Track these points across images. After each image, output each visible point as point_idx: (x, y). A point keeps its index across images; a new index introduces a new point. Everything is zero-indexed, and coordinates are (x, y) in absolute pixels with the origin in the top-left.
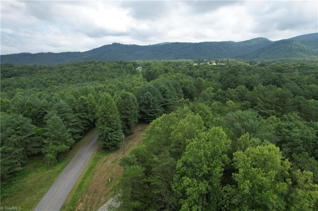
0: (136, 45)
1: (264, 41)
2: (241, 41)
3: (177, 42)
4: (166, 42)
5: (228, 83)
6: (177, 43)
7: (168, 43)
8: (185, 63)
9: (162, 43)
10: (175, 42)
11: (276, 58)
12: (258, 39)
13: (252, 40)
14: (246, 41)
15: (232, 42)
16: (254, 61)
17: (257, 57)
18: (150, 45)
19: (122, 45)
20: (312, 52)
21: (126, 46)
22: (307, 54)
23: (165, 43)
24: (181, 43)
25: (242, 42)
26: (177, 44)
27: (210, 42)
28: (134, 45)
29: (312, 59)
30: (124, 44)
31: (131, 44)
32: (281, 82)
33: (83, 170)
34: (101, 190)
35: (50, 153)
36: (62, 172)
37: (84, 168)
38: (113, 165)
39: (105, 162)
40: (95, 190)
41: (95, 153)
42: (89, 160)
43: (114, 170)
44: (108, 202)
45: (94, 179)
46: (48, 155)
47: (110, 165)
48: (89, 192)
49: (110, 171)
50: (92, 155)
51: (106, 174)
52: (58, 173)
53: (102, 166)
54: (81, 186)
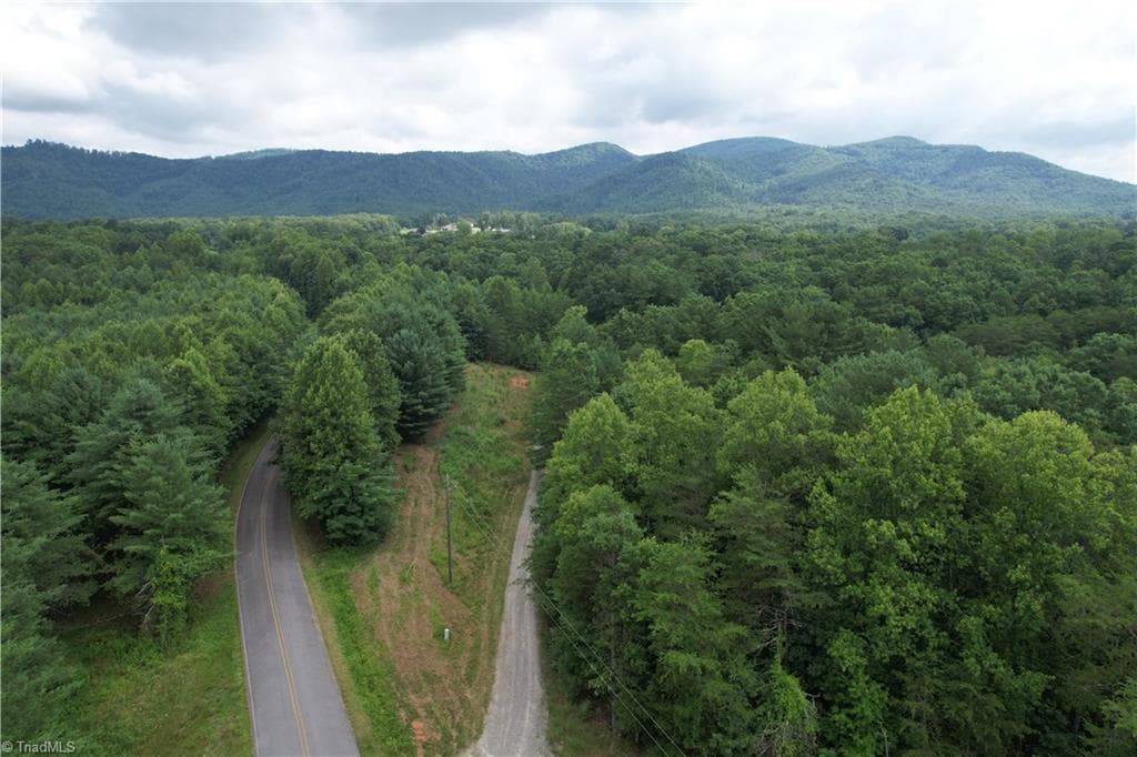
0: (143, 156)
1: (615, 155)
2: (544, 152)
3: (317, 148)
4: (270, 147)
5: (596, 291)
6: (319, 154)
7: (282, 150)
8: (369, 225)
9: (256, 152)
10: (311, 148)
11: (655, 211)
12: (594, 146)
13: (576, 148)
14: (558, 152)
15: (515, 154)
16: (598, 219)
17: (599, 206)
18: (207, 159)
19: (78, 154)
20: (747, 194)
21: (98, 159)
22: (735, 199)
23: (267, 151)
24: (333, 152)
25: (547, 154)
26: (318, 156)
27: (440, 152)
28: (133, 153)
29: (751, 214)
30: (86, 148)
31: (120, 150)
32: (738, 282)
33: (318, 626)
34: (441, 671)
35: (165, 588)
36: (241, 649)
37: (315, 618)
38: (411, 588)
39: (375, 583)
40: (426, 675)
41: (308, 563)
42: (307, 591)
43: (427, 603)
44: (496, 697)
45: (389, 644)
46: (158, 599)
47: (402, 591)
48: (411, 683)
49: (419, 609)
50: (300, 573)
51: (413, 622)
52: (227, 655)
53: (377, 599)
54: (365, 676)
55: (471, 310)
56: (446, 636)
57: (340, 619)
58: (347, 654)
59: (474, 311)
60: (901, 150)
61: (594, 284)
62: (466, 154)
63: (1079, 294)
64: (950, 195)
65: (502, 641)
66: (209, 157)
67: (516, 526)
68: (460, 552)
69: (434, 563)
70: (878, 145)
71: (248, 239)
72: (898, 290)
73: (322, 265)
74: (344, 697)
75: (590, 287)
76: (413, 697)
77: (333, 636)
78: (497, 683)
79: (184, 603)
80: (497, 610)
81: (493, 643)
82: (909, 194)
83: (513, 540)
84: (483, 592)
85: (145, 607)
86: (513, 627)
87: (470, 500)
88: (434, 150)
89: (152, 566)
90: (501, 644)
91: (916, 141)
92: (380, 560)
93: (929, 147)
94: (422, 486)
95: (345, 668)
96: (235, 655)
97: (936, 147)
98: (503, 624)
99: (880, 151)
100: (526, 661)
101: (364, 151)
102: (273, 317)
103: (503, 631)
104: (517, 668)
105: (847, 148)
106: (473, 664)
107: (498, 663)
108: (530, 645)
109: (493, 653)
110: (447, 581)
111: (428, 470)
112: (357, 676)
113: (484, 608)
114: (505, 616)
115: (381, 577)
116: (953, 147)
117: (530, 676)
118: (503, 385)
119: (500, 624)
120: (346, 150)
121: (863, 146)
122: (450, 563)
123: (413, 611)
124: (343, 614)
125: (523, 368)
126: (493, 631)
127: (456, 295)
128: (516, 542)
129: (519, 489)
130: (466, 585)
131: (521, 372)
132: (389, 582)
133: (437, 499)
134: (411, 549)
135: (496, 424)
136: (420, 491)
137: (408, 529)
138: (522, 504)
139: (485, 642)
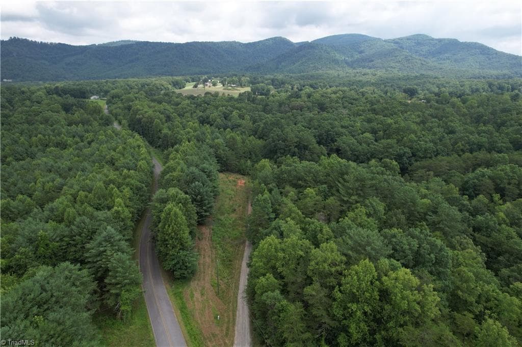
0: (64, 44)
1: (285, 43)
7: (129, 41)
9: (117, 42)
13: (266, 40)
14: (258, 42)
15: (238, 42)
23: (122, 41)
25: (253, 43)
26: (146, 44)
27: (203, 42)
33: (174, 314)
34: (217, 332)
35: (124, 304)
36: (150, 324)
37: (173, 311)
38: (205, 298)
39: (192, 296)
40: (213, 335)
41: (168, 286)
42: (169, 299)
43: (211, 303)
44: (236, 342)
45: (199, 322)
46: (122, 308)
47: (202, 299)
48: (208, 338)
49: (209, 306)
50: (166, 290)
51: (207, 312)
52: (146, 326)
53: (194, 302)
54: (193, 335)
55: (221, 152)
56: (218, 318)
57: (182, 311)
58: (186, 326)
59: (222, 151)
60: (419, 41)
61: (273, 138)
62: (215, 43)
63: (478, 142)
64: (441, 64)
65: (237, 319)
66: (95, 45)
67: (241, 266)
68: (221, 279)
69: (213, 286)
70: (408, 39)
71: (119, 98)
72: (403, 138)
73: (156, 124)
74: (187, 343)
75: (271, 139)
76: (208, 343)
77: (180, 318)
78: (236, 336)
79: (131, 309)
80: (235, 306)
81: (234, 320)
82: (422, 64)
83: (240, 272)
84: (230, 297)
85: (118, 310)
86: (241, 313)
87: (224, 255)
88: (200, 41)
89: (119, 297)
90: (237, 320)
91: (427, 36)
92: (193, 284)
93: (433, 39)
94: (206, 248)
95: (186, 331)
96: (149, 327)
97: (436, 40)
98: (238, 312)
99: (410, 41)
100: (245, 328)
101: (167, 42)
102: (142, 167)
103: (237, 315)
104: (242, 330)
105: (394, 40)
106: (228, 329)
107: (236, 328)
108: (247, 320)
109: (234, 324)
110: (217, 294)
111: (207, 239)
112: (191, 336)
113: (231, 305)
114: (238, 308)
115: (194, 293)
116: (444, 39)
117: (246, 334)
118: (235, 186)
119: (236, 312)
120: (159, 41)
121: (401, 39)
122: (218, 285)
123: (207, 307)
124: (183, 309)
125: (242, 174)
126: (234, 315)
127: (214, 144)
128: (241, 274)
129: (242, 247)
130: (224, 295)
131: (242, 176)
132: (197, 295)
133: (211, 254)
134: (204, 279)
135: (232, 212)
136: (205, 250)
137: (202, 269)
138: (243, 254)
139: (231, 320)
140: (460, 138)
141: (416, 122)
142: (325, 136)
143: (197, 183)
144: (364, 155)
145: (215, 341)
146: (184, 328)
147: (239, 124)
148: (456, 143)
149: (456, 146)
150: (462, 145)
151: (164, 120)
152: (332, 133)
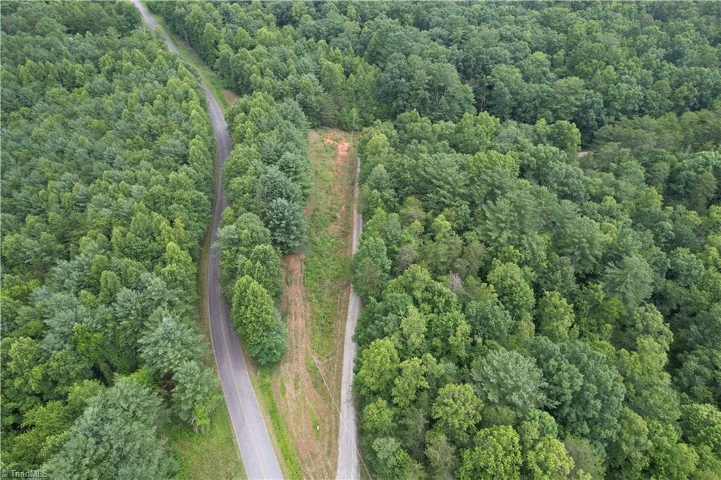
33: (263, 421)
34: (317, 450)
35: (201, 418)
36: (235, 436)
37: (261, 415)
38: (300, 392)
39: (284, 390)
41: (251, 372)
42: (255, 396)
43: (308, 402)
44: (340, 465)
45: (295, 434)
46: (199, 423)
47: (296, 395)
48: (306, 460)
49: (305, 407)
50: (249, 380)
51: (303, 417)
52: (230, 440)
53: (286, 402)
54: (288, 456)
56: (318, 428)
57: (272, 417)
58: (279, 441)
61: (392, 72)
67: (344, 332)
68: (319, 358)
69: (308, 371)
74: (282, 470)
75: (388, 75)
76: (308, 468)
77: (271, 428)
78: (340, 456)
81: (337, 430)
84: (331, 390)
86: (345, 416)
89: (193, 411)
92: (284, 368)
94: (297, 299)
95: (279, 450)
96: (234, 441)
100: (351, 442)
103: (341, 420)
104: (347, 446)
106: (330, 443)
107: (340, 442)
108: (353, 430)
109: (337, 436)
110: (315, 385)
111: (299, 282)
112: (286, 457)
115: (286, 385)
117: (353, 453)
118: (334, 158)
123: (302, 409)
124: (272, 412)
125: (344, 130)
126: (337, 420)
127: (301, 85)
128: (345, 346)
129: (345, 293)
130: (324, 385)
131: (343, 133)
132: (290, 388)
133: (305, 311)
134: (297, 359)
135: (331, 221)
136: (296, 304)
137: (294, 342)
138: (347, 308)
139: (334, 428)
140: (688, 76)
141: (623, 31)
142: (474, 61)
143: (279, 200)
144: (531, 102)
145: (315, 464)
146: (277, 444)
147: (338, 27)
148: (679, 85)
149: (677, 90)
150: (689, 89)
151: (220, 21)
152: (484, 56)
